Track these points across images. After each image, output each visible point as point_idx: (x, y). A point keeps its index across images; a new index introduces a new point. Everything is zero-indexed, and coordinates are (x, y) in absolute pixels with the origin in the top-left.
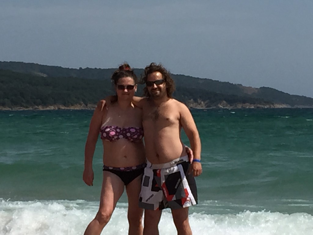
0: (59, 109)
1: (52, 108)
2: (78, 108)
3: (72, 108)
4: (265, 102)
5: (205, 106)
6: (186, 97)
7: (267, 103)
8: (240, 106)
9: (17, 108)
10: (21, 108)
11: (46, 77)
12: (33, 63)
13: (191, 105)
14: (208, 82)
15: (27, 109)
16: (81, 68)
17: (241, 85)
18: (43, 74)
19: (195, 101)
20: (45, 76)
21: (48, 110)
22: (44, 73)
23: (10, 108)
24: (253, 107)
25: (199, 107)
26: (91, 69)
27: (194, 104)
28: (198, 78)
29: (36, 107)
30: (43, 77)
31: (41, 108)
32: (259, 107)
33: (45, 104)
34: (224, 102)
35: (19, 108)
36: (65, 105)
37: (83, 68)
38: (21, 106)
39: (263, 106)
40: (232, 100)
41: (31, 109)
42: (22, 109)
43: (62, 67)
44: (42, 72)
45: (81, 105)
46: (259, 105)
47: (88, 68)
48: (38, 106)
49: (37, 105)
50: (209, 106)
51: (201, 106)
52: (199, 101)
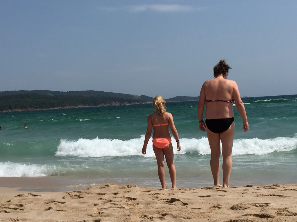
0: (60, 108)
1: (57, 108)
2: (67, 108)
3: (65, 108)
4: (143, 101)
6: (111, 101)
7: (144, 102)
8: (133, 104)
9: (42, 109)
12: (48, 90)
13: (114, 104)
14: (120, 94)
15: (46, 109)
16: (67, 91)
17: (133, 95)
19: (115, 102)
20: (53, 95)
21: (55, 109)
22: (52, 94)
23: (39, 109)
24: (138, 104)
25: (117, 105)
26: (72, 91)
27: (115, 104)
28: (116, 93)
30: (52, 96)
31: (52, 109)
32: (141, 104)
33: (54, 107)
34: (127, 102)
36: (62, 107)
37: (69, 91)
38: (44, 108)
39: (142, 103)
40: (129, 101)
41: (48, 109)
42: (44, 109)
43: (60, 91)
44: (51, 94)
45: (68, 106)
46: (141, 103)
47: (70, 91)
49: (51, 107)
50: (120, 104)
51: (118, 104)
52: (117, 102)
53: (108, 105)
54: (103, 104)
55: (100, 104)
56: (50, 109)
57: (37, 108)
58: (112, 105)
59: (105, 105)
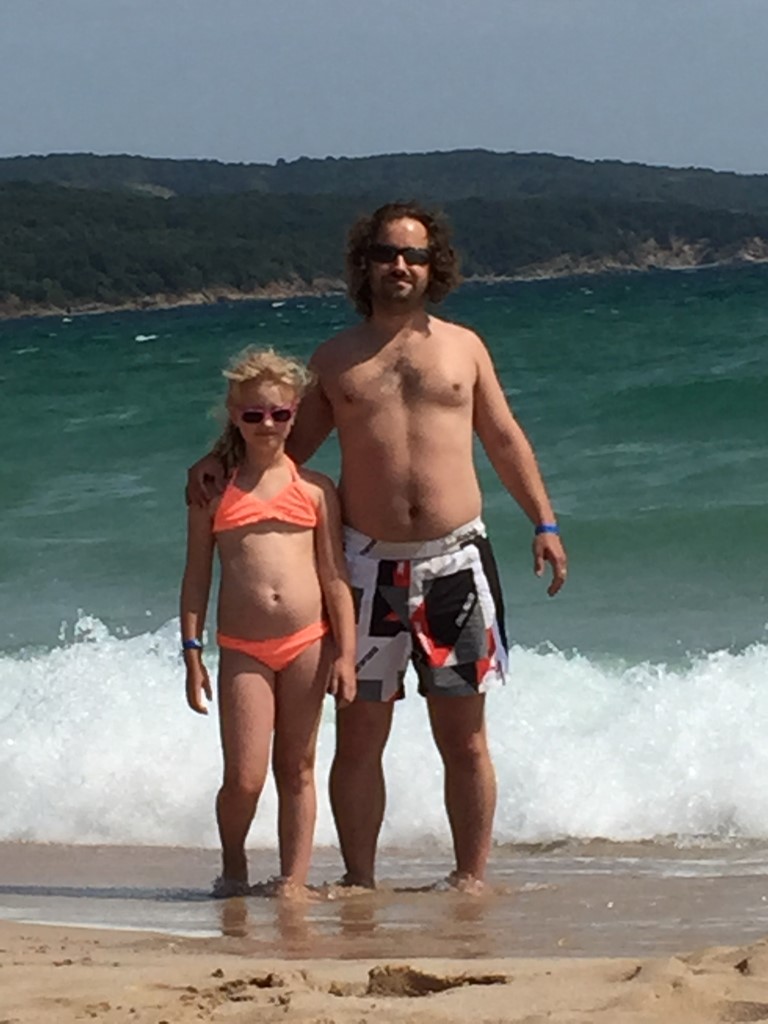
0: (221, 299)
1: (198, 299)
2: (281, 292)
3: (260, 295)
5: (695, 259)
6: (632, 233)
9: (86, 306)
10: (98, 305)
11: (170, 199)
12: (125, 157)
13: (651, 260)
14: (702, 179)
15: (119, 308)
16: (281, 161)
18: (158, 188)
19: (664, 244)
20: (167, 194)
21: (181, 307)
22: (163, 186)
23: (62, 307)
25: (677, 265)
26: (315, 160)
27: (660, 255)
28: (666, 168)
29: (147, 298)
30: (161, 198)
31: (161, 302)
33: (173, 288)
34: (757, 240)
35: (91, 306)
36: (238, 286)
37: (288, 161)
38: (99, 301)
41: (129, 306)
42: (102, 309)
43: (226, 162)
44: (157, 183)
45: (290, 281)
47: (303, 160)
48: (155, 297)
49: (148, 294)
50: (708, 259)
51: (684, 260)
52: (675, 245)
53: (611, 264)
54: (567, 257)
55: (539, 258)
56: (146, 304)
57: (40, 298)
58: (644, 268)
59: (585, 269)
